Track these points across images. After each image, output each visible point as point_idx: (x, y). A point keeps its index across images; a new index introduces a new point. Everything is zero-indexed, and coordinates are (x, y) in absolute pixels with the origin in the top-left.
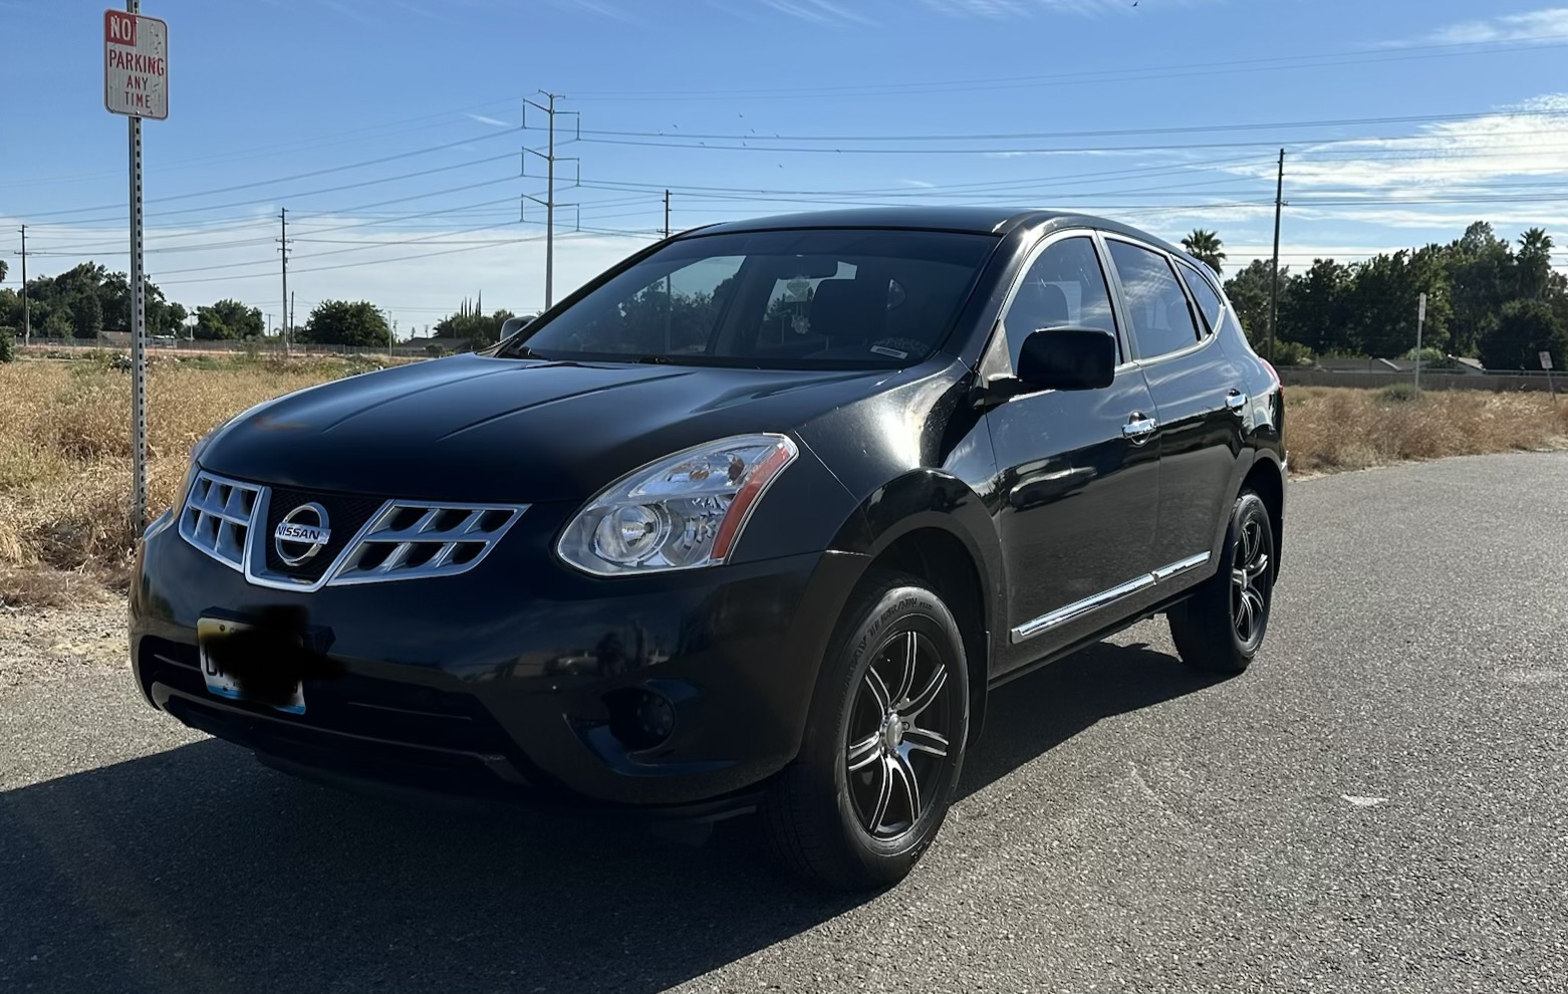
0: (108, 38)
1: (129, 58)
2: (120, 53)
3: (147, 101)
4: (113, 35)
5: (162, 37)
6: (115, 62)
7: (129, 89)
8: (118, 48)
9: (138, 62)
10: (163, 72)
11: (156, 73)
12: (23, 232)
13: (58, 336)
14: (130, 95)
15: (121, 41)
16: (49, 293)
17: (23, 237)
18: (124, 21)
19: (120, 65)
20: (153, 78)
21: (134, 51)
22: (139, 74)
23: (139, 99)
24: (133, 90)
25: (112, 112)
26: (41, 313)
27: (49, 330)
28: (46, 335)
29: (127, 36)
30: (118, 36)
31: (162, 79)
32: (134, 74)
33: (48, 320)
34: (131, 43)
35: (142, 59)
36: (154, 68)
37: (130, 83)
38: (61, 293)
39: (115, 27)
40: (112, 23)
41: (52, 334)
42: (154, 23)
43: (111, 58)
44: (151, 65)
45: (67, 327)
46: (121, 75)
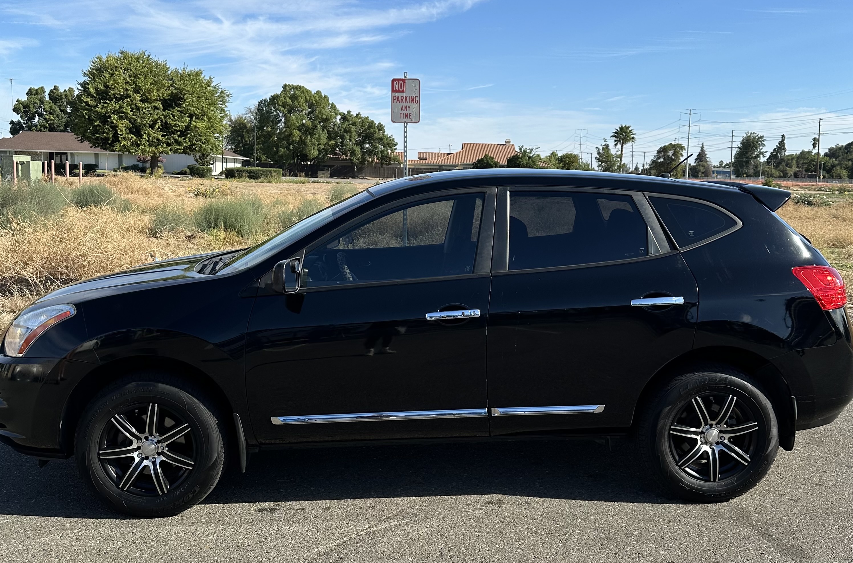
0: (393, 91)
1: (402, 98)
2: (398, 96)
3: (410, 116)
4: (395, 90)
5: (417, 87)
6: (395, 101)
7: (402, 112)
8: (397, 94)
9: (406, 99)
10: (418, 102)
11: (415, 103)
12: (820, 122)
13: (839, 177)
14: (402, 115)
15: (399, 91)
16: (841, 154)
17: (820, 125)
18: (400, 82)
19: (398, 102)
20: (413, 105)
21: (404, 94)
22: (406, 104)
23: (406, 115)
24: (404, 112)
25: (394, 122)
26: (831, 165)
27: (834, 174)
28: (832, 177)
29: (401, 89)
30: (397, 90)
31: (417, 105)
32: (404, 105)
33: (834, 168)
34: (403, 91)
35: (408, 97)
36: (413, 100)
37: (402, 109)
38: (847, 153)
39: (396, 86)
40: (395, 84)
41: (836, 176)
42: (414, 81)
43: (394, 99)
44: (412, 99)
45: (844, 173)
46: (399, 105)
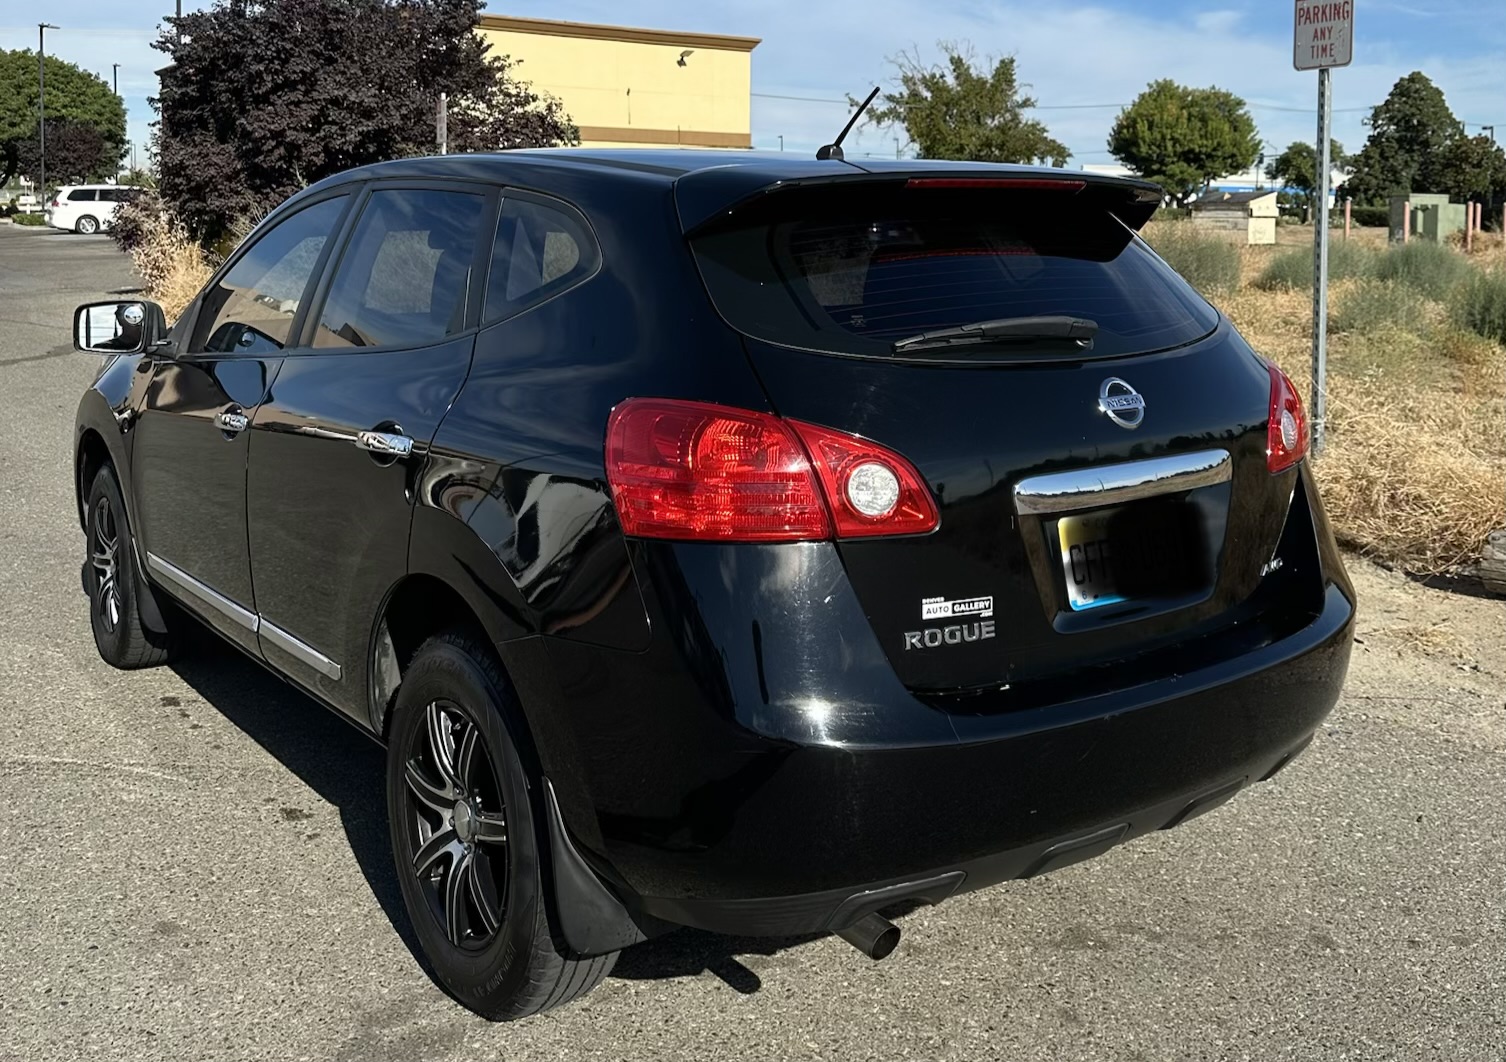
1: (1316, 11)
2: (1308, 9)
3: (1331, 50)
6: (1303, 19)
7: (1316, 43)
9: (1324, 12)
10: (1349, 14)
11: (1342, 19)
14: (1315, 49)
19: (1308, 21)
20: (1337, 24)
21: (1321, 3)
22: (1324, 24)
23: (1324, 50)
24: (1320, 43)
25: (1299, 69)
31: (1347, 22)
32: (1319, 26)
35: (1328, 8)
36: (1339, 13)
37: (1316, 36)
43: (1300, 17)
44: (1337, 11)
46: (1310, 29)
